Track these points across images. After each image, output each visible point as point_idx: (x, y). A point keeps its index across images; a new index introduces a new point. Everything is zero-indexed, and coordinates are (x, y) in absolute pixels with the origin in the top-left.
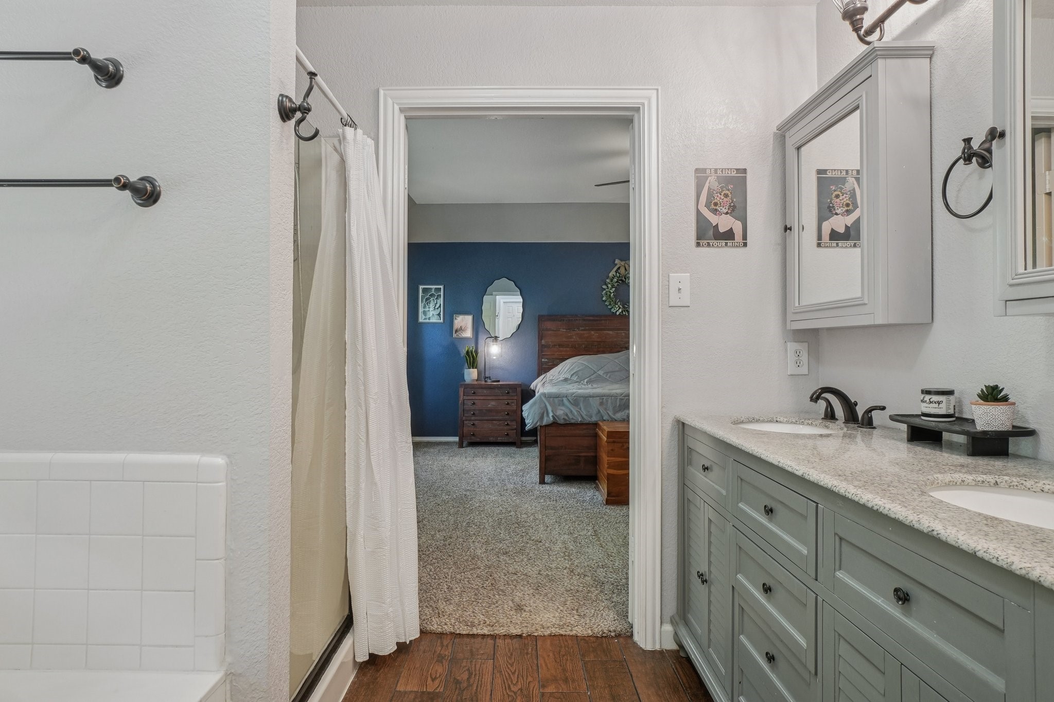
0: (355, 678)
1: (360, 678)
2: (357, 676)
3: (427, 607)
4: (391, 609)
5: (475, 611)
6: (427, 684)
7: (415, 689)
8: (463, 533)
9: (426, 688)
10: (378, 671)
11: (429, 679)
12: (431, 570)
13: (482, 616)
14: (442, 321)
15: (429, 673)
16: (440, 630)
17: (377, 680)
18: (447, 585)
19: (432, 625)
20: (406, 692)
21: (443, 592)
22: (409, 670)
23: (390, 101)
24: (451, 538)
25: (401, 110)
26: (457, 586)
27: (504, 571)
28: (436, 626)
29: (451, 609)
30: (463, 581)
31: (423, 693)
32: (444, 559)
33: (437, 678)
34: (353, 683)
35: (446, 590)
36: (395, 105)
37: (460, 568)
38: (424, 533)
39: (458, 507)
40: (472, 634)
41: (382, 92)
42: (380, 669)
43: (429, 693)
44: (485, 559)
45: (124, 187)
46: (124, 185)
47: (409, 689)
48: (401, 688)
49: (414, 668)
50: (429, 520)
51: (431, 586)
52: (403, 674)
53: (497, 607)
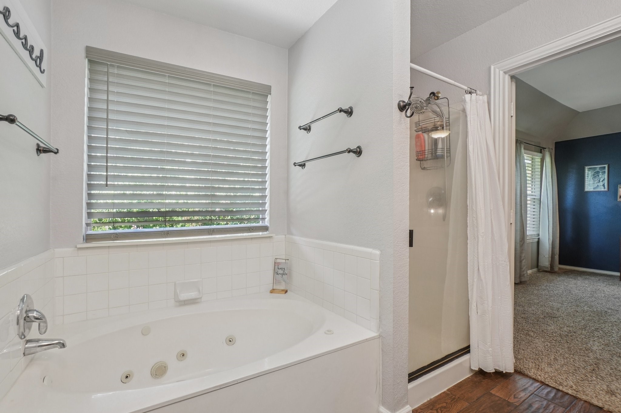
0: (470, 376)
1: (473, 378)
2: (472, 376)
3: (532, 362)
4: (490, 349)
5: (568, 378)
6: (510, 397)
7: (501, 397)
8: (588, 334)
9: (508, 399)
10: (484, 379)
11: (513, 396)
12: (547, 345)
13: (571, 383)
14: (606, 189)
15: (514, 394)
16: (534, 377)
17: (482, 383)
18: (554, 356)
19: (530, 372)
20: (494, 395)
21: (549, 359)
22: (502, 386)
23: (497, 70)
24: (575, 333)
25: (505, 73)
26: (562, 360)
27: (612, 367)
28: (532, 374)
29: (550, 370)
30: (570, 359)
31: (505, 400)
32: (562, 343)
33: (518, 398)
34: (468, 378)
35: (552, 359)
36: (500, 71)
37: (571, 351)
38: (555, 324)
39: (594, 317)
40: (558, 389)
41: (492, 67)
42: (486, 379)
43: (509, 402)
44: (598, 353)
45: (349, 152)
46: (350, 151)
47: (497, 394)
48: (493, 392)
49: (506, 387)
50: (563, 318)
51: (542, 353)
52: (497, 387)
53: (590, 384)
